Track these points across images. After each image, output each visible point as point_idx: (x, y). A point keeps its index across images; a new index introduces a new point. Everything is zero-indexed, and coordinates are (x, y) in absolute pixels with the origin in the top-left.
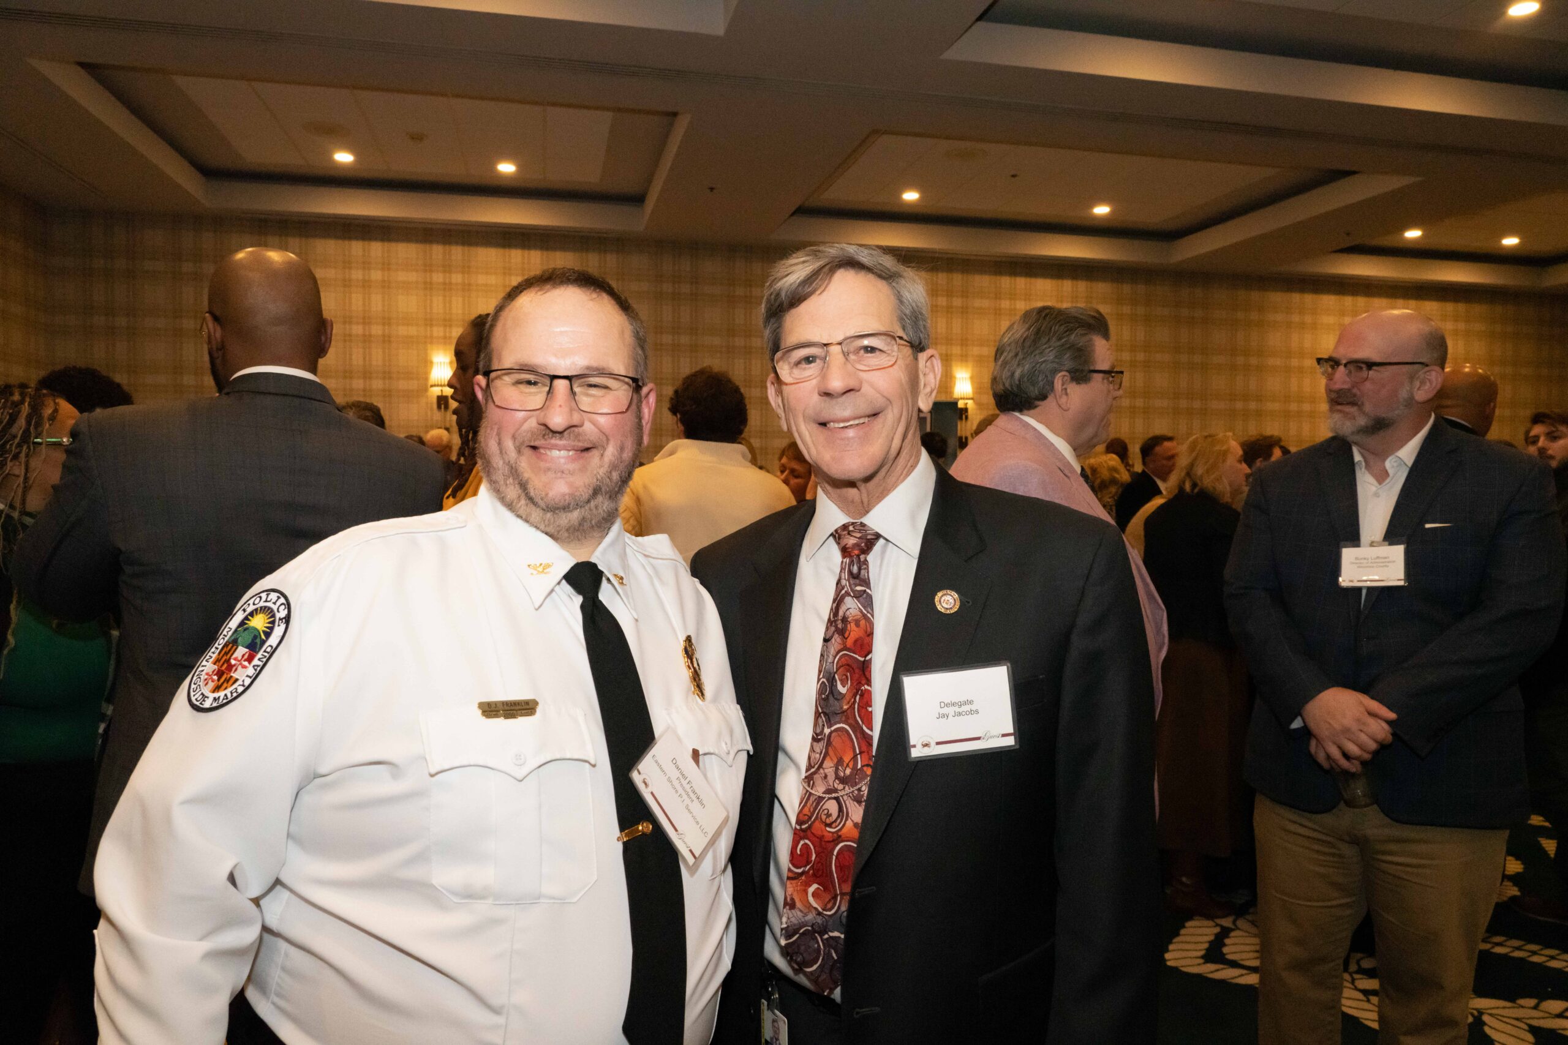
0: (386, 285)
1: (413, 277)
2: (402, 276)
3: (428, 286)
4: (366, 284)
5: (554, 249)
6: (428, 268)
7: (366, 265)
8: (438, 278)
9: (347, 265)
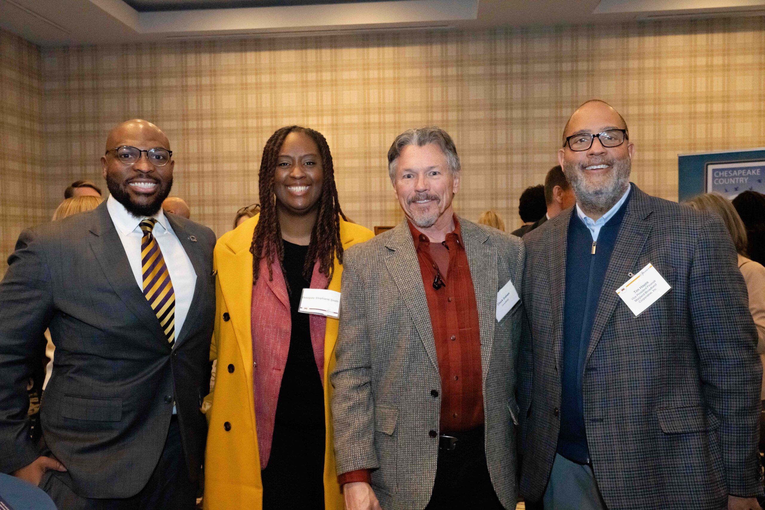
0: (273, 86)
1: (293, 77)
2: (285, 77)
3: (305, 84)
4: (258, 86)
5: (404, 44)
6: (304, 69)
7: (258, 72)
8: (312, 76)
9: (244, 72)
